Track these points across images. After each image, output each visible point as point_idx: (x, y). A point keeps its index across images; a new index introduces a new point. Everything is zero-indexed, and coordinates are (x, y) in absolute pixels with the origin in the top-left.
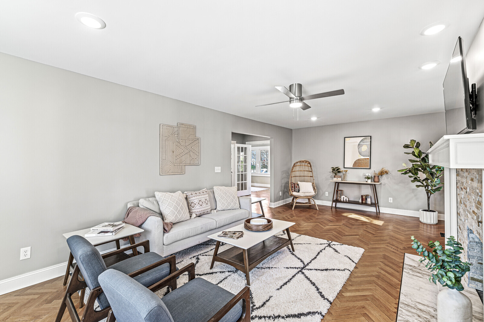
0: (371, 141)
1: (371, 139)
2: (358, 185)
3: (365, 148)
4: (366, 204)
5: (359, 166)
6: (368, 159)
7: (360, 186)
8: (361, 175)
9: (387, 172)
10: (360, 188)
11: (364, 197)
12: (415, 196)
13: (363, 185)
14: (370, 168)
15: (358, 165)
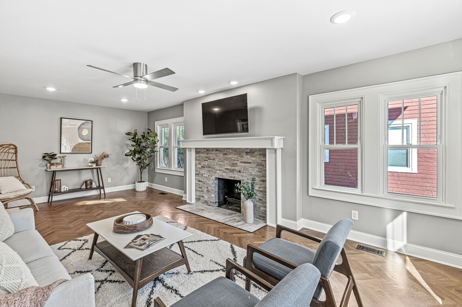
0: (92, 126)
1: (92, 124)
2: (78, 171)
3: (85, 132)
4: (91, 189)
5: (80, 151)
6: (89, 143)
7: (80, 172)
8: (82, 160)
9: (108, 155)
10: (80, 174)
11: (88, 182)
12: (127, 173)
13: (83, 171)
14: (91, 153)
15: (77, 150)
